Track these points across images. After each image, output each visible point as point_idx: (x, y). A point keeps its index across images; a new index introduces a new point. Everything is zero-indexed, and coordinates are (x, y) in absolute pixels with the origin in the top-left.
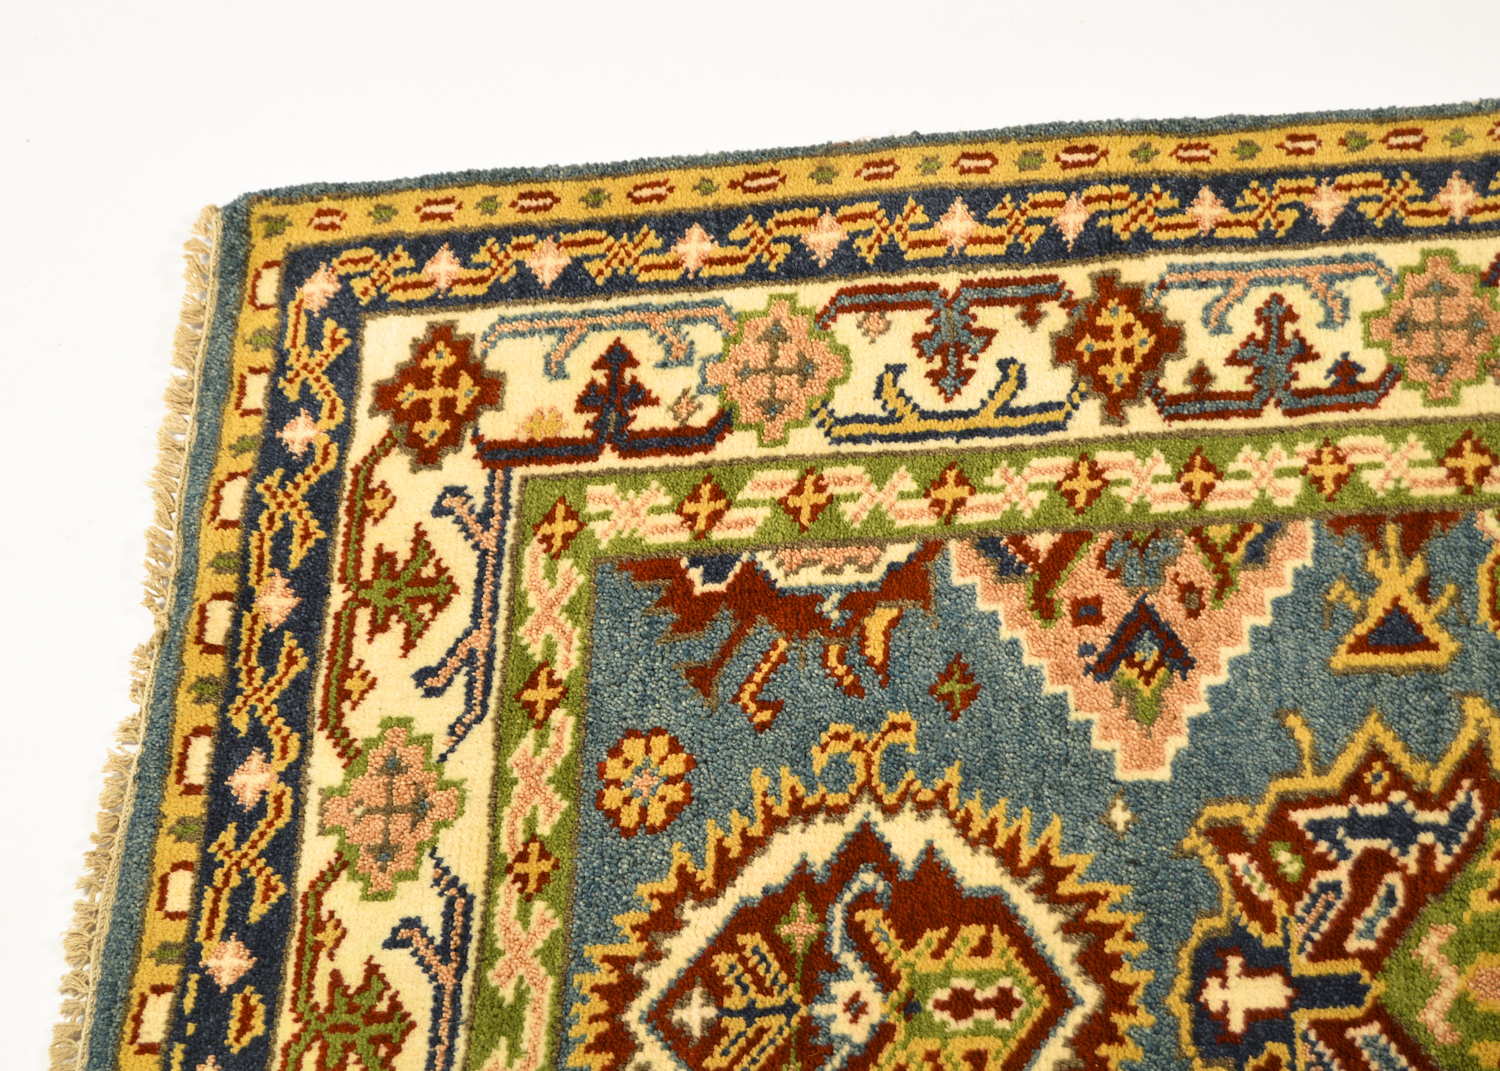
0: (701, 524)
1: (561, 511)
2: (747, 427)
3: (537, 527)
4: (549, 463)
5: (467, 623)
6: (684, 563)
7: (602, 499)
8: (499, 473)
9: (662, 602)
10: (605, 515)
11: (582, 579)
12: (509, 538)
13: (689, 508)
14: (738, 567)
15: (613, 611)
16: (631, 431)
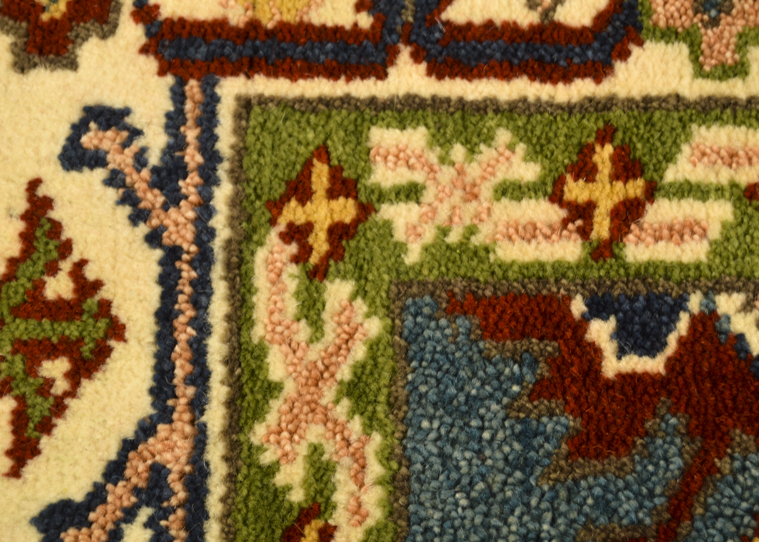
0: (602, 228)
1: (320, 176)
2: (669, 35)
3: (276, 206)
4: (293, 75)
5: (144, 406)
6: (578, 307)
7: (400, 156)
8: (193, 87)
9: (540, 390)
10: (411, 192)
11: (374, 327)
12: (220, 222)
13: (576, 191)
14: (683, 325)
15: (444, 402)
16: (448, 23)
